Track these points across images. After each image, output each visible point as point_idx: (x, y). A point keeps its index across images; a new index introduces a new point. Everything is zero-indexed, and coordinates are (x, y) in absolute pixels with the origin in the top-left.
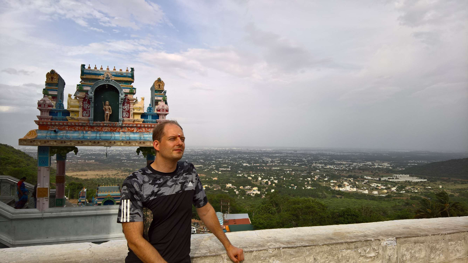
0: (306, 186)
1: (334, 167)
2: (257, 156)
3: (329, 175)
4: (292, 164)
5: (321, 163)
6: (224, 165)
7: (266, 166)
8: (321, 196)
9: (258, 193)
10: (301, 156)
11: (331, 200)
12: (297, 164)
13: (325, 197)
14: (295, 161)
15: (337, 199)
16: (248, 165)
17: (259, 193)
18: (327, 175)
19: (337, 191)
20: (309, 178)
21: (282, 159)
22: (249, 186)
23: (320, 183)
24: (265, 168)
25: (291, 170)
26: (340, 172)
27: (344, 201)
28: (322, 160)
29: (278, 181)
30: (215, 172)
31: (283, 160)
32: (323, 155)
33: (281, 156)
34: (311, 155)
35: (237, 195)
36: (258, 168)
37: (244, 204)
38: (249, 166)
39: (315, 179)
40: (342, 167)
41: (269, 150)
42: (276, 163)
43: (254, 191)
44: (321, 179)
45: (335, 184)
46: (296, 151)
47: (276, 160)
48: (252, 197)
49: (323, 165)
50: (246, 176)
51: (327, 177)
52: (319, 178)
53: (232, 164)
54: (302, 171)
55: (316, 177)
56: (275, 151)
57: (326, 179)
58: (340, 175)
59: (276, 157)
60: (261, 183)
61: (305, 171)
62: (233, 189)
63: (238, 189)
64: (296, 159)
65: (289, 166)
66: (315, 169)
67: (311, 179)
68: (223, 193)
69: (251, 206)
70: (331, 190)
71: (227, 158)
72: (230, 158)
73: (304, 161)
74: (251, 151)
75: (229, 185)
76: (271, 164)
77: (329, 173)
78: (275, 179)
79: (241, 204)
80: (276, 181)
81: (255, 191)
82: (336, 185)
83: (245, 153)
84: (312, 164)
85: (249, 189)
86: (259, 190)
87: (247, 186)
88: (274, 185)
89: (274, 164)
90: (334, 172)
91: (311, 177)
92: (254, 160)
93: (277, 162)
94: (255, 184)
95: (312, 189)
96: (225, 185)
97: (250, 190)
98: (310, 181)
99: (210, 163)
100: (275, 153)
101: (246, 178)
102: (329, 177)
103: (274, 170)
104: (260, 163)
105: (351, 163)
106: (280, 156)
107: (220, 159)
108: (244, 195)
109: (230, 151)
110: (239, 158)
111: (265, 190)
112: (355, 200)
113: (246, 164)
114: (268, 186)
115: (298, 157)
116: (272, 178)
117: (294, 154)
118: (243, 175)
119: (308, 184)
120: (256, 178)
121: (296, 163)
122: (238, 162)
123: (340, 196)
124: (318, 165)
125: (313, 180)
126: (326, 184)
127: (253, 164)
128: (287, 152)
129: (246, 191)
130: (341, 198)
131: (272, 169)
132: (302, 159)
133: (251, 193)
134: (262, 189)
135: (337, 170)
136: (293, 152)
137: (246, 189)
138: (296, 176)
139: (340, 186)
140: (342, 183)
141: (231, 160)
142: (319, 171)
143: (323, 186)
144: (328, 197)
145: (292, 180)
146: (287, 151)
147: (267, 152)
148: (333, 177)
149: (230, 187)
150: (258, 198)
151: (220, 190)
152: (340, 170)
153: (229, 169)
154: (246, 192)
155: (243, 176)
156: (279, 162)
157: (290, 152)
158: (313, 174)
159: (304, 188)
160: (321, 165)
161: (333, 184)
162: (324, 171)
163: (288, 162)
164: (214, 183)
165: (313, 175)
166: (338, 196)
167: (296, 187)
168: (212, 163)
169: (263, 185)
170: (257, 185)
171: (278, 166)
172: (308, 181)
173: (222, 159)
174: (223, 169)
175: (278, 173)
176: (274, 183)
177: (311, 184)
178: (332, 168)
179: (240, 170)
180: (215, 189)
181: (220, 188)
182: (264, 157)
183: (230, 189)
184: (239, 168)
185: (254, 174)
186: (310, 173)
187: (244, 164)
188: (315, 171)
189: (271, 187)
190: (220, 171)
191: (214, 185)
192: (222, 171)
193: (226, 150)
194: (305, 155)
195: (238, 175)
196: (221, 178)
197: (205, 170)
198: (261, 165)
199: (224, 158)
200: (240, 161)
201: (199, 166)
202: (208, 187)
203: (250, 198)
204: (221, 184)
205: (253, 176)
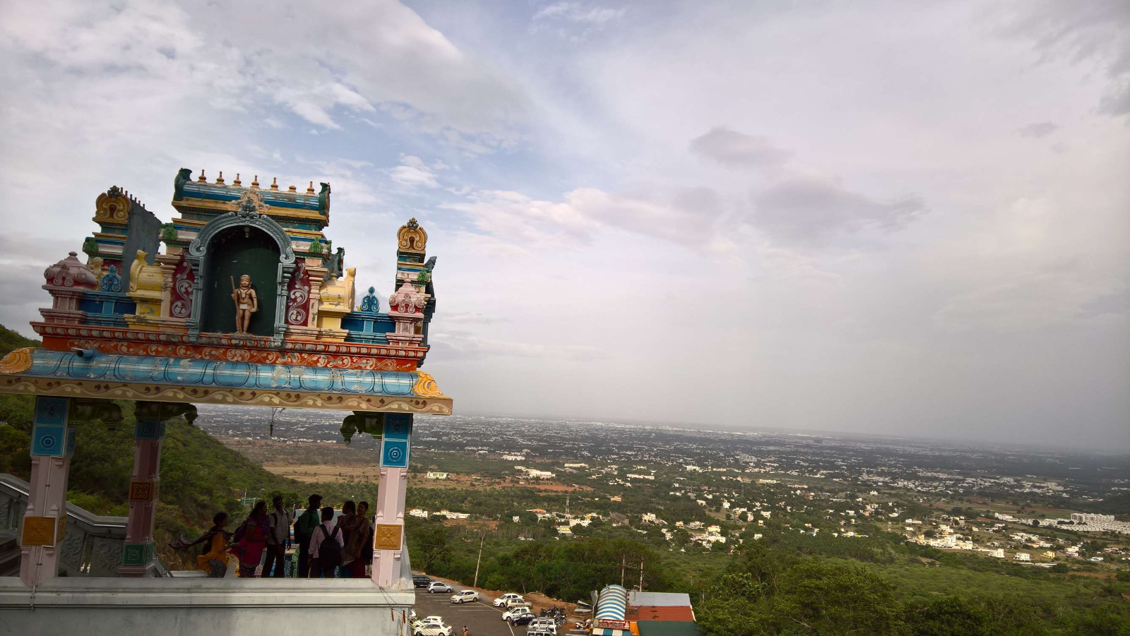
0: (843, 530)
1: (916, 487)
2: (722, 447)
3: (903, 505)
4: (809, 472)
5: (882, 474)
6: (639, 467)
7: (743, 475)
8: (879, 556)
9: (721, 541)
10: (832, 454)
11: (907, 570)
12: (822, 474)
13: (892, 560)
14: (816, 467)
15: (922, 568)
16: (697, 468)
17: (723, 540)
18: (898, 505)
19: (922, 547)
20: (851, 509)
21: (785, 458)
22: (698, 523)
23: (879, 524)
24: (739, 479)
25: (806, 487)
26: (930, 498)
27: (940, 572)
28: (885, 466)
29: (771, 514)
30: (616, 482)
31: (786, 461)
32: (888, 453)
33: (783, 453)
34: (858, 453)
35: (668, 544)
36: (724, 478)
37: (683, 565)
38: (701, 471)
39: (867, 514)
40: (936, 488)
41: (750, 434)
42: (768, 469)
43: (711, 534)
44: (881, 514)
45: (919, 528)
46: (818, 440)
47: (769, 462)
48: (705, 549)
49: (887, 479)
50: (692, 495)
51: (896, 509)
52: (877, 512)
53: (658, 466)
54: (834, 492)
55: (868, 507)
56: (766, 439)
57: (895, 515)
58: (931, 505)
59: (769, 453)
60: (728, 517)
61: (842, 491)
62: (658, 528)
63: (671, 528)
64: (820, 461)
65: (801, 478)
66: (868, 486)
67: (855, 514)
68: (633, 534)
69: (701, 573)
70: (907, 543)
71: (647, 450)
72: (655, 450)
73: (838, 467)
74: (707, 436)
75: (649, 517)
76: (757, 470)
77: (902, 499)
78: (766, 509)
79: (678, 566)
80: (767, 514)
81: (713, 535)
82: (920, 531)
83: (691, 440)
84: (860, 474)
85: (699, 529)
86: (722, 534)
87: (693, 521)
88: (761, 522)
89: (763, 470)
90: (915, 497)
91: (856, 507)
92: (713, 457)
93: (770, 466)
94: (713, 519)
95: (857, 538)
96: (639, 515)
97: (701, 531)
98: (852, 517)
99: (606, 460)
100: (768, 443)
101: (693, 500)
102: (903, 509)
103: (763, 484)
104: (729, 466)
105: (961, 477)
106: (778, 451)
107: (630, 451)
108: (687, 543)
109: (655, 433)
110: (677, 450)
111: (737, 535)
112: (970, 574)
113: (695, 467)
114: (746, 524)
115: (825, 457)
116: (758, 504)
117: (816, 448)
118: (686, 493)
119: (848, 525)
120: (716, 503)
121: (819, 471)
122: (673, 461)
123: (930, 560)
124: (875, 478)
125: (860, 516)
126: (895, 527)
127: (712, 469)
128: (796, 442)
129: (690, 533)
130: (931, 564)
131: (757, 482)
132: (835, 461)
133: (704, 540)
134: (730, 531)
135: (923, 492)
136: (811, 442)
137: (691, 530)
138: (819, 504)
139: (929, 535)
140: (936, 527)
141: (656, 456)
142: (876, 493)
143: (886, 531)
144: (897, 561)
145: (807, 512)
146: (798, 440)
147: (746, 441)
148: (913, 511)
149: (652, 522)
150: (721, 553)
151: (627, 528)
152: (932, 494)
153: (652, 478)
154: (691, 536)
155: (686, 497)
156: (775, 465)
157: (804, 442)
158: (860, 499)
159: (836, 535)
160: (881, 479)
161: (911, 529)
162: (890, 494)
163: (799, 467)
164: (613, 511)
165: (862, 503)
166: (924, 560)
167: (816, 530)
168: (610, 460)
169: (735, 522)
170: (718, 520)
171: (772, 477)
172: (848, 518)
173: (634, 451)
174: (637, 476)
175: (773, 494)
176: (762, 518)
177: (856, 526)
178: (911, 489)
179: (678, 481)
180: (614, 525)
181: (626, 522)
182: (738, 452)
183: (650, 526)
184: (675, 475)
185: (713, 492)
186: (853, 497)
187: (689, 468)
188: (865, 492)
189: (754, 528)
190: (628, 481)
191: (613, 515)
192: (633, 481)
193: (644, 429)
194: (841, 451)
195: (672, 493)
196: (631, 499)
197: (593, 476)
198: (730, 471)
199: (640, 450)
200: (680, 458)
201: (579, 465)
202: (599, 518)
203: (701, 552)
204: (631, 511)
205: (710, 497)
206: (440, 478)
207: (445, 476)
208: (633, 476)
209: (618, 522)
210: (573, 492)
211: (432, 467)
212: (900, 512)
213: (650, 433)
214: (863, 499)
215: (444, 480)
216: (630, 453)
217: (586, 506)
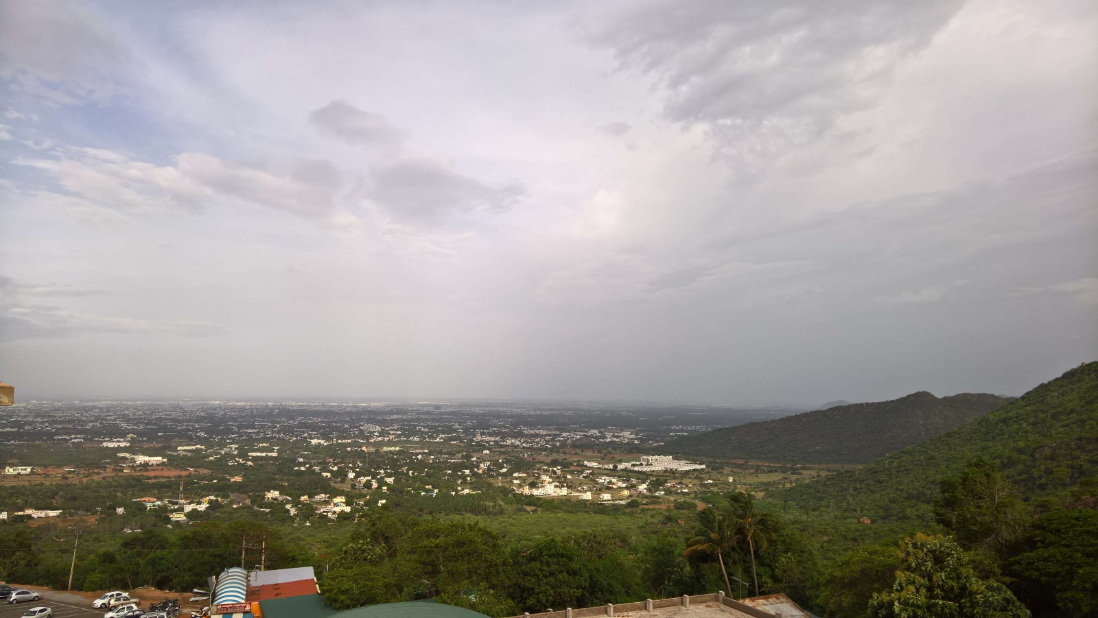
0: (459, 488)
1: (522, 443)
2: (347, 419)
3: (511, 461)
4: (429, 437)
5: (493, 434)
6: (261, 445)
7: (368, 444)
8: (491, 509)
9: (346, 511)
10: (450, 419)
11: (514, 519)
12: (442, 438)
13: (502, 512)
14: (436, 431)
15: (528, 516)
16: (322, 442)
17: (348, 509)
18: (507, 461)
19: (527, 497)
20: (466, 469)
21: (407, 425)
22: (323, 495)
23: (491, 480)
24: (364, 449)
25: (427, 451)
26: (533, 453)
27: (542, 518)
28: (495, 427)
29: (394, 480)
30: (236, 461)
31: (409, 428)
32: (499, 416)
33: (405, 421)
34: (472, 416)
35: (292, 519)
36: (349, 449)
37: (308, 538)
38: (325, 444)
39: (480, 472)
40: (538, 443)
41: (375, 405)
42: (391, 437)
43: (336, 505)
44: (492, 470)
45: (524, 480)
46: (438, 407)
47: (392, 430)
48: (331, 520)
49: (497, 438)
50: (317, 469)
51: (505, 465)
52: (489, 469)
53: (282, 442)
54: (451, 454)
55: (482, 465)
56: (389, 408)
57: (504, 470)
58: (534, 459)
59: (392, 421)
60: (353, 486)
61: (459, 452)
62: (283, 503)
63: (295, 503)
64: (439, 426)
65: (422, 445)
66: (481, 446)
67: (470, 472)
68: (255, 514)
69: (326, 544)
70: (515, 495)
71: (269, 427)
72: (278, 426)
73: (455, 431)
74: (332, 409)
75: (273, 494)
76: (380, 439)
77: (510, 456)
78: (389, 476)
79: (303, 540)
80: (390, 480)
81: (338, 506)
82: (525, 483)
83: (317, 413)
84: (475, 436)
85: (325, 501)
86: (347, 504)
87: (318, 494)
88: (385, 488)
89: (386, 439)
90: (521, 453)
91: (471, 467)
92: (338, 429)
93: (393, 434)
94: (338, 490)
95: (472, 494)
96: (262, 494)
97: (326, 503)
98: (468, 476)
99: (225, 440)
100: (391, 412)
101: (317, 474)
102: (511, 465)
103: (387, 452)
104: (354, 437)
105: (557, 433)
106: (400, 419)
107: (252, 429)
108: (312, 516)
109: (278, 409)
110: (301, 425)
111: (362, 503)
112: (565, 517)
113: (319, 441)
114: (370, 492)
115: (444, 422)
116: (382, 471)
117: (435, 415)
118: (311, 467)
119: (464, 483)
120: (342, 474)
121: (438, 435)
122: (297, 436)
123: (533, 508)
124: (488, 438)
125: (474, 474)
126: (504, 480)
127: (337, 441)
128: (417, 410)
129: (315, 506)
130: (535, 511)
131: (381, 451)
132: (453, 425)
133: (329, 512)
134: (355, 500)
135: (528, 448)
136: (431, 409)
137: (317, 503)
138: (438, 467)
139: (533, 485)
140: (538, 478)
141: (278, 432)
142: (488, 452)
143: (497, 485)
144: (506, 512)
145: (428, 475)
146: (419, 408)
147: (371, 411)
148: (519, 465)
149: (276, 499)
150: (346, 522)
151: (249, 507)
152: (535, 449)
153: (275, 454)
154: (317, 509)
155: (310, 471)
156: (399, 432)
157: (425, 409)
158: (475, 459)
159: (454, 493)
160: (493, 439)
161: (518, 482)
162: (500, 452)
163: (421, 433)
164: (233, 491)
165: (476, 462)
166: (529, 508)
167: (436, 491)
168: (229, 439)
169: (360, 491)
170: (343, 490)
171: (395, 444)
172: (464, 477)
173: (256, 429)
174: (259, 454)
175: (397, 460)
176: (386, 484)
177: (471, 483)
178: (518, 445)
179: (302, 456)
180: (235, 506)
181: (248, 501)
182: (362, 423)
183: (274, 504)
184: (300, 450)
185: (338, 463)
186: (468, 457)
187: (314, 442)
188: (479, 452)
189: (379, 494)
190: (250, 460)
191: (232, 496)
192: (255, 459)
193: (267, 406)
194: (459, 415)
195: (296, 468)
196: (252, 477)
197: (211, 458)
198: (355, 441)
199: (263, 427)
200: (304, 433)
201: (194, 447)
202: (217, 500)
203: (326, 524)
204: (253, 491)
205: (335, 468)
206: (23, 472)
207: (29, 470)
208: (255, 454)
209: (239, 503)
210: (188, 476)
211: (12, 461)
212: (508, 467)
213: (273, 409)
214: (478, 458)
215: (27, 475)
216: (251, 431)
217: (203, 490)
